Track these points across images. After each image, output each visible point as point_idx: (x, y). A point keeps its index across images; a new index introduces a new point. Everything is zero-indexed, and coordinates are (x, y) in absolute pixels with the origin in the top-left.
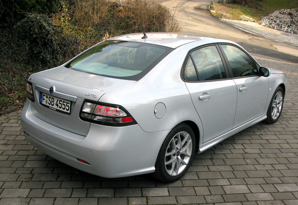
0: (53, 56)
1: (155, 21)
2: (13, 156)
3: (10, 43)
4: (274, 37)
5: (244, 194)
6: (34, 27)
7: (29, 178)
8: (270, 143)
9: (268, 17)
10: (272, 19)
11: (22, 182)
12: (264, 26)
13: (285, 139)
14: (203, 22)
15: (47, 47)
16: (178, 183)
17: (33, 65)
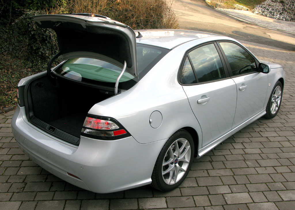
0: (52, 52)
1: (153, 13)
2: (6, 161)
3: (11, 39)
4: (267, 25)
5: (246, 204)
6: (32, 24)
7: (21, 189)
8: (271, 141)
9: (261, 5)
10: (264, 8)
11: (14, 193)
12: (258, 14)
13: (285, 136)
14: (199, 11)
15: (45, 43)
16: (176, 192)
17: (33, 61)
